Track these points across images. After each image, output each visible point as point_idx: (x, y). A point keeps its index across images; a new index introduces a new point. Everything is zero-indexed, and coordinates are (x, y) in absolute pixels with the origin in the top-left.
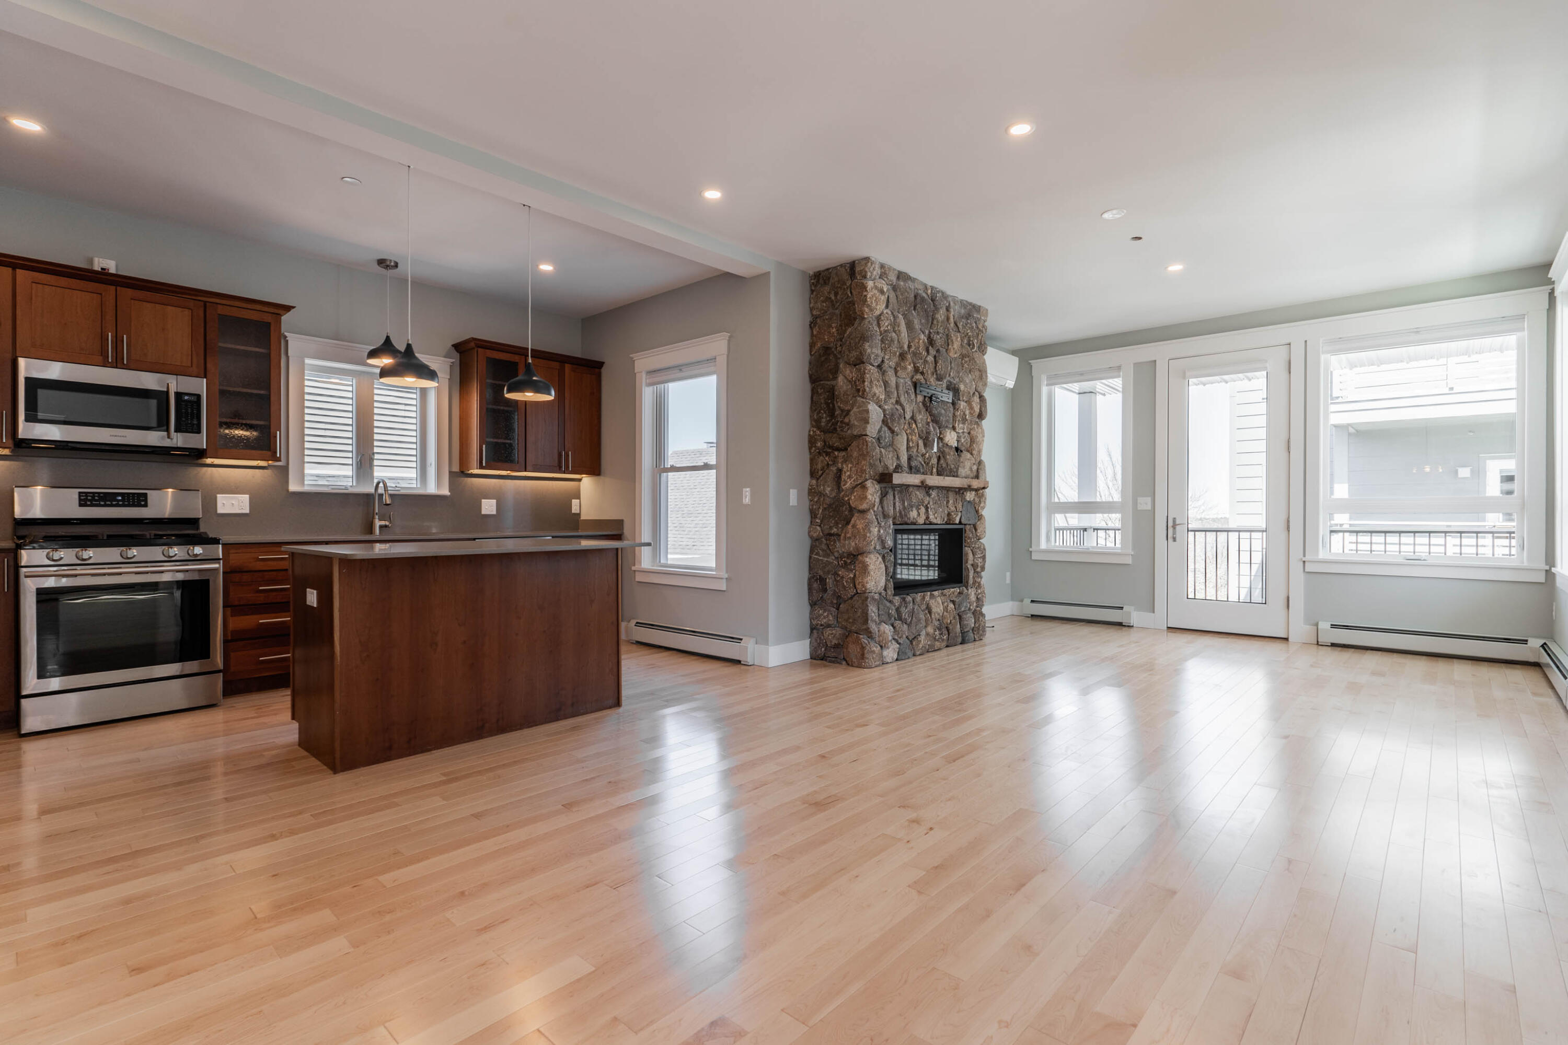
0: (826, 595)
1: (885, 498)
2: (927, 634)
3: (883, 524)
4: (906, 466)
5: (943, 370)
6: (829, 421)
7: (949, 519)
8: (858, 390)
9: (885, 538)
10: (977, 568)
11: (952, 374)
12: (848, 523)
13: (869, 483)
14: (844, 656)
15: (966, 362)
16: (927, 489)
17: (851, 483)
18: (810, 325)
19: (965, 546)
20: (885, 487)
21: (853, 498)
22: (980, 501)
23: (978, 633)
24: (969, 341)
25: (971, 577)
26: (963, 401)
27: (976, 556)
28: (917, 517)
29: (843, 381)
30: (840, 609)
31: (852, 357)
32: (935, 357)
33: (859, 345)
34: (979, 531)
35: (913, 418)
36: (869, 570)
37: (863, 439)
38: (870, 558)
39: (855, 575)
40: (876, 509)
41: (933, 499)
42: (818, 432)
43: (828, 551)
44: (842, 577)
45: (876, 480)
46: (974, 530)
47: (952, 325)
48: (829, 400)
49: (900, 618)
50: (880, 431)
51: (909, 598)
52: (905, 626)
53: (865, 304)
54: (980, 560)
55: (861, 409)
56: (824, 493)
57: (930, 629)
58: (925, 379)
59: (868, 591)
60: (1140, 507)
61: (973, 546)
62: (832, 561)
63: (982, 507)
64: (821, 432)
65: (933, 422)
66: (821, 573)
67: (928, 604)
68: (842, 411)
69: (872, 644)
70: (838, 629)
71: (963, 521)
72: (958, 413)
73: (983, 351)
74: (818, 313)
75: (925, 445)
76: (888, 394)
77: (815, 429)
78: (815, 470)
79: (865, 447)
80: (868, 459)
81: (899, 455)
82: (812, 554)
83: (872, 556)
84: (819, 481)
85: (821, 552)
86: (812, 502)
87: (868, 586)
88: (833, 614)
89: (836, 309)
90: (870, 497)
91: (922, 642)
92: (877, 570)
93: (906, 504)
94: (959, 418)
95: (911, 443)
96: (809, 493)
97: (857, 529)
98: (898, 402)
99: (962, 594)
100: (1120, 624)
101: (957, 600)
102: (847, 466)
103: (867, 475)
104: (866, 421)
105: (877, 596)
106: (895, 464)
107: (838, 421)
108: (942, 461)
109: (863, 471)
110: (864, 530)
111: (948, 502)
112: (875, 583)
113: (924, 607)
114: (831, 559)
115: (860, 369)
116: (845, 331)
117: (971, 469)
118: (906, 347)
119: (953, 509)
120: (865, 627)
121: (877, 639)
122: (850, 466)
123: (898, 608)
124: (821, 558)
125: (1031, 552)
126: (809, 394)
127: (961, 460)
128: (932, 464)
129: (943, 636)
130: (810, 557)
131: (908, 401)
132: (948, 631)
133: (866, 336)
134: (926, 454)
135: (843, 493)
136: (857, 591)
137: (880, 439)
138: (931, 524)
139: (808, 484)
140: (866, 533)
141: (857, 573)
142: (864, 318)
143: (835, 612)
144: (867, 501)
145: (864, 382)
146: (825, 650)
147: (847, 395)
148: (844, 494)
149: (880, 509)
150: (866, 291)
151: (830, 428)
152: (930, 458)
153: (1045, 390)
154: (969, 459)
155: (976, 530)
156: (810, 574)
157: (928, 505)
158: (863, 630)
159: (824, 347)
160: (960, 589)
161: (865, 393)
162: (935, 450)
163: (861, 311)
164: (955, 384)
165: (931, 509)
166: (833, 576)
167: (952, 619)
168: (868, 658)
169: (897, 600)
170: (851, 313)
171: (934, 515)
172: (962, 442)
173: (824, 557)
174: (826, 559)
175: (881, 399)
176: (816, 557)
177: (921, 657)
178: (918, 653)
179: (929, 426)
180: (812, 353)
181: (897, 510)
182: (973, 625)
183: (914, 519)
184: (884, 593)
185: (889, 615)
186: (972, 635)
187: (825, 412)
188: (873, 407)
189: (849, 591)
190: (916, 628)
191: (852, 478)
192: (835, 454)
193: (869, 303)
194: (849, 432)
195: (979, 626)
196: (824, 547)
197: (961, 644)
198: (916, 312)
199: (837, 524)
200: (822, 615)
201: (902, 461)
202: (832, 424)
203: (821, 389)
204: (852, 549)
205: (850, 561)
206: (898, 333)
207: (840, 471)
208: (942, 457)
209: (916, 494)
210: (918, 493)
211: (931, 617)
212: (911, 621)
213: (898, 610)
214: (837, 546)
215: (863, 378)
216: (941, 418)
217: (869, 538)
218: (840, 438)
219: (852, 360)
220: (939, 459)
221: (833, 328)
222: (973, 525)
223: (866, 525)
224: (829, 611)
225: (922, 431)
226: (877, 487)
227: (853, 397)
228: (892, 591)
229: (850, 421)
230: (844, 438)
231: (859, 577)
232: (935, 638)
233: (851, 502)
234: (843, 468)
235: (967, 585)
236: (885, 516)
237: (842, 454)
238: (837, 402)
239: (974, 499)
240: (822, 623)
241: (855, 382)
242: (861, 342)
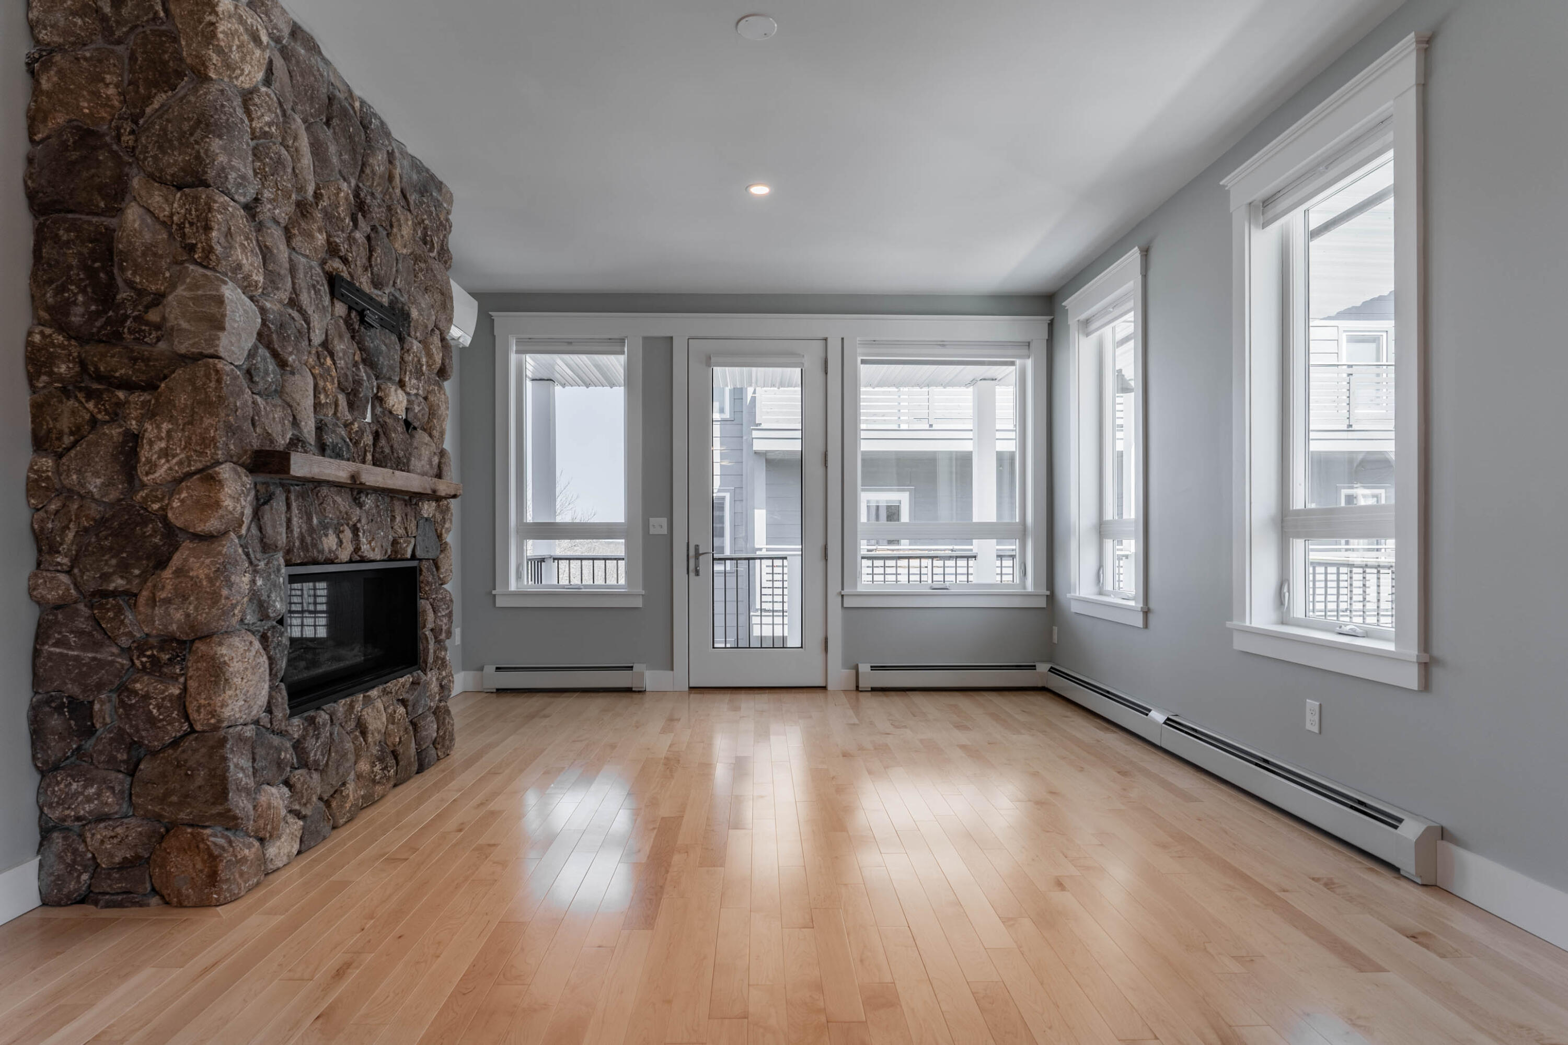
0: (92, 741)
1: (267, 507)
2: (359, 777)
3: (262, 565)
4: (313, 443)
5: (384, 268)
6: (98, 314)
7: (395, 552)
8: (191, 248)
9: (269, 597)
10: (441, 634)
11: (398, 281)
12: (162, 564)
13: (226, 471)
14: (152, 885)
15: (421, 270)
16: (355, 493)
17: (170, 469)
18: (29, 65)
19: (421, 598)
20: (266, 484)
21: (176, 504)
22: (444, 518)
23: (443, 746)
24: (425, 235)
25: (431, 651)
26: (416, 338)
27: (439, 614)
28: (337, 549)
29: (143, 221)
30: (138, 774)
31: (169, 165)
32: (368, 238)
33: (192, 140)
34: (442, 570)
35: (325, 344)
36: (228, 674)
37: (207, 365)
38: (230, 646)
39: (185, 689)
40: (243, 531)
41: (367, 513)
42: (59, 339)
43: (98, 636)
44: (147, 697)
45: (242, 465)
46: (434, 569)
47: (398, 191)
48: (94, 261)
49: (304, 763)
50: (252, 354)
51: (323, 717)
52: (316, 776)
53: (209, 44)
54: (445, 620)
55: (200, 292)
56: (83, 492)
57: (364, 766)
58: (349, 273)
59: (225, 724)
60: (652, 531)
61: (434, 596)
62: (110, 658)
63: (447, 529)
64: (69, 338)
65: (365, 365)
66: (73, 689)
67: (359, 719)
68: (141, 293)
69: (239, 841)
70: (133, 821)
71: (419, 554)
72: (409, 358)
73: (446, 262)
74: (56, 39)
75: (351, 406)
76: (272, 278)
77: (48, 331)
78: (49, 431)
79: (213, 384)
80: (223, 415)
81: (298, 417)
82: (43, 644)
83: (236, 641)
84: (64, 460)
85: (72, 639)
86: (42, 514)
87: (227, 712)
88: (117, 789)
89: (119, 42)
90: (228, 503)
91: (351, 796)
92: (249, 673)
93: (315, 521)
94: (410, 367)
95: (322, 397)
96: (28, 490)
97: (192, 578)
98: (294, 303)
99: (419, 684)
100: (628, 690)
101: (411, 698)
102: (159, 428)
103: (220, 452)
104: (217, 324)
105: (249, 731)
106: (289, 436)
107: (126, 317)
108: (383, 442)
109: (207, 442)
110: (211, 580)
111: (393, 518)
112: (245, 701)
113: (352, 725)
114: (108, 653)
115: (196, 198)
116: (148, 99)
117: (430, 462)
118: (311, 189)
119: (401, 531)
120: (219, 809)
121: (251, 826)
122: (165, 426)
123: (298, 740)
124: (76, 653)
125: (495, 596)
126: (27, 241)
127: (415, 444)
128: (365, 446)
129: (389, 771)
130: (36, 653)
131: (317, 306)
132: (396, 758)
133: (212, 120)
134: (352, 423)
135: (143, 493)
136: (191, 725)
137: (253, 371)
138: (363, 560)
139: (26, 466)
140: (220, 588)
141: (192, 684)
142: (208, 79)
143: (121, 783)
144: (220, 512)
145: (208, 229)
146: (91, 878)
147: (155, 254)
148: (147, 495)
149: (254, 531)
150: (214, 12)
151: (99, 332)
152: (361, 431)
153: (513, 357)
154: (426, 444)
155: (438, 568)
156: (36, 693)
157: (359, 525)
158: (212, 815)
159: (78, 128)
160: (412, 676)
161: (213, 257)
162: (368, 419)
163: (197, 57)
164: (403, 304)
165: (364, 532)
166: (114, 696)
167: (402, 733)
168: (227, 880)
169: (296, 726)
170: (166, 57)
171: (370, 543)
172: (416, 411)
173: (84, 648)
174: (90, 655)
175: (256, 282)
176: (58, 650)
177: (348, 826)
178: (342, 821)
179: (358, 369)
180: (38, 137)
181: (296, 534)
182: (435, 735)
183: (330, 551)
184: (265, 719)
185: (280, 764)
186: (433, 752)
187: (83, 291)
188: (230, 292)
189: (169, 728)
190: (337, 774)
191: (174, 456)
192: (118, 398)
193: (222, 44)
194: (162, 345)
195: (445, 733)
196: (82, 624)
197: (418, 773)
198: (332, 131)
199: (124, 568)
200: (82, 793)
201: (305, 431)
202: (108, 322)
203: (68, 230)
204: (175, 627)
205: (167, 657)
206: (296, 155)
207: (134, 440)
208: (382, 435)
209: (334, 502)
210: (339, 499)
211: (365, 741)
212: (327, 762)
213: (298, 746)
214: (127, 621)
215: (207, 220)
216: (381, 358)
217: (227, 598)
218: (135, 360)
219: (170, 171)
220: (376, 436)
221: (107, 85)
222: (433, 560)
223: (218, 570)
224: (104, 781)
225: (346, 375)
226: (248, 480)
227: (176, 262)
228: (285, 709)
229: (164, 319)
230: (146, 360)
231: (199, 694)
232: (374, 781)
233: (170, 515)
234: (145, 431)
235: (424, 665)
236: (267, 547)
237: (139, 398)
238: (122, 270)
239: (434, 516)
240: (82, 813)
241: (181, 227)
242: (198, 133)
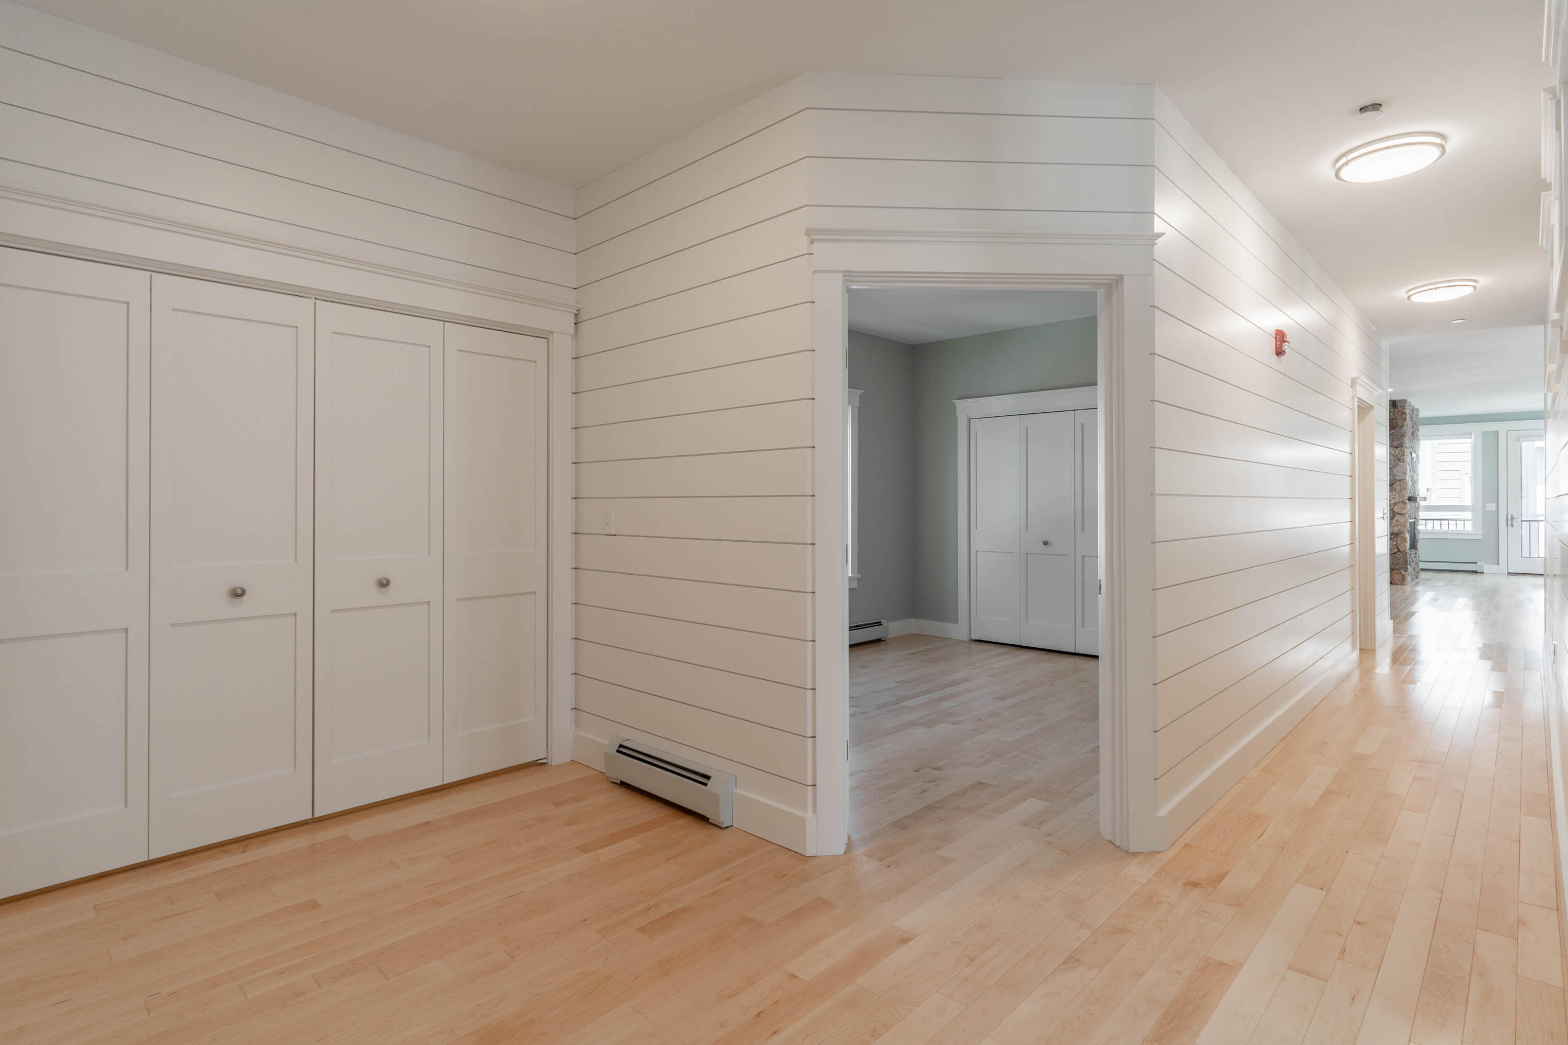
8: (1400, 459)
21: (1396, 508)
25: (1417, 549)
37: (1403, 481)
39: (1397, 543)
40: (1409, 513)
53: (1404, 421)
54: (1419, 537)
60: (1487, 509)
97: (1400, 521)
100: (1476, 572)
104: (1406, 473)
115: (1401, 450)
132: (1415, 571)
133: (1405, 435)
144: (1406, 509)
155: (1418, 526)
158: (1403, 568)
160: (1416, 554)
161: (1405, 461)
167: (1415, 566)
215: (1403, 454)
242: (1402, 438)
